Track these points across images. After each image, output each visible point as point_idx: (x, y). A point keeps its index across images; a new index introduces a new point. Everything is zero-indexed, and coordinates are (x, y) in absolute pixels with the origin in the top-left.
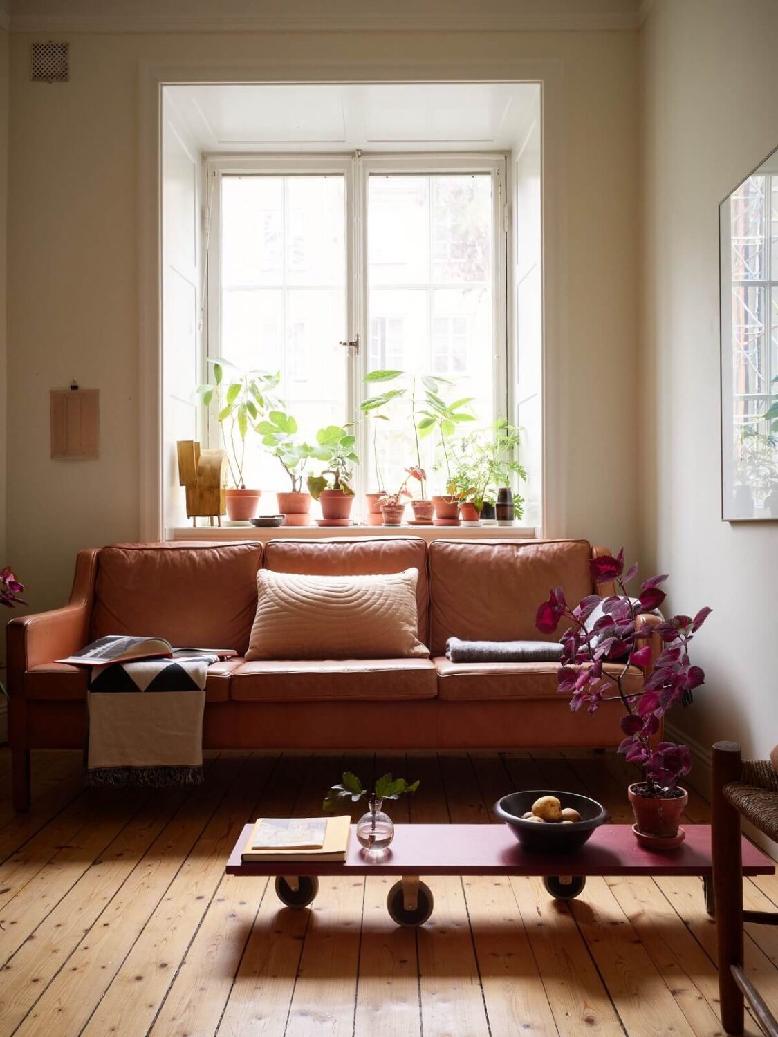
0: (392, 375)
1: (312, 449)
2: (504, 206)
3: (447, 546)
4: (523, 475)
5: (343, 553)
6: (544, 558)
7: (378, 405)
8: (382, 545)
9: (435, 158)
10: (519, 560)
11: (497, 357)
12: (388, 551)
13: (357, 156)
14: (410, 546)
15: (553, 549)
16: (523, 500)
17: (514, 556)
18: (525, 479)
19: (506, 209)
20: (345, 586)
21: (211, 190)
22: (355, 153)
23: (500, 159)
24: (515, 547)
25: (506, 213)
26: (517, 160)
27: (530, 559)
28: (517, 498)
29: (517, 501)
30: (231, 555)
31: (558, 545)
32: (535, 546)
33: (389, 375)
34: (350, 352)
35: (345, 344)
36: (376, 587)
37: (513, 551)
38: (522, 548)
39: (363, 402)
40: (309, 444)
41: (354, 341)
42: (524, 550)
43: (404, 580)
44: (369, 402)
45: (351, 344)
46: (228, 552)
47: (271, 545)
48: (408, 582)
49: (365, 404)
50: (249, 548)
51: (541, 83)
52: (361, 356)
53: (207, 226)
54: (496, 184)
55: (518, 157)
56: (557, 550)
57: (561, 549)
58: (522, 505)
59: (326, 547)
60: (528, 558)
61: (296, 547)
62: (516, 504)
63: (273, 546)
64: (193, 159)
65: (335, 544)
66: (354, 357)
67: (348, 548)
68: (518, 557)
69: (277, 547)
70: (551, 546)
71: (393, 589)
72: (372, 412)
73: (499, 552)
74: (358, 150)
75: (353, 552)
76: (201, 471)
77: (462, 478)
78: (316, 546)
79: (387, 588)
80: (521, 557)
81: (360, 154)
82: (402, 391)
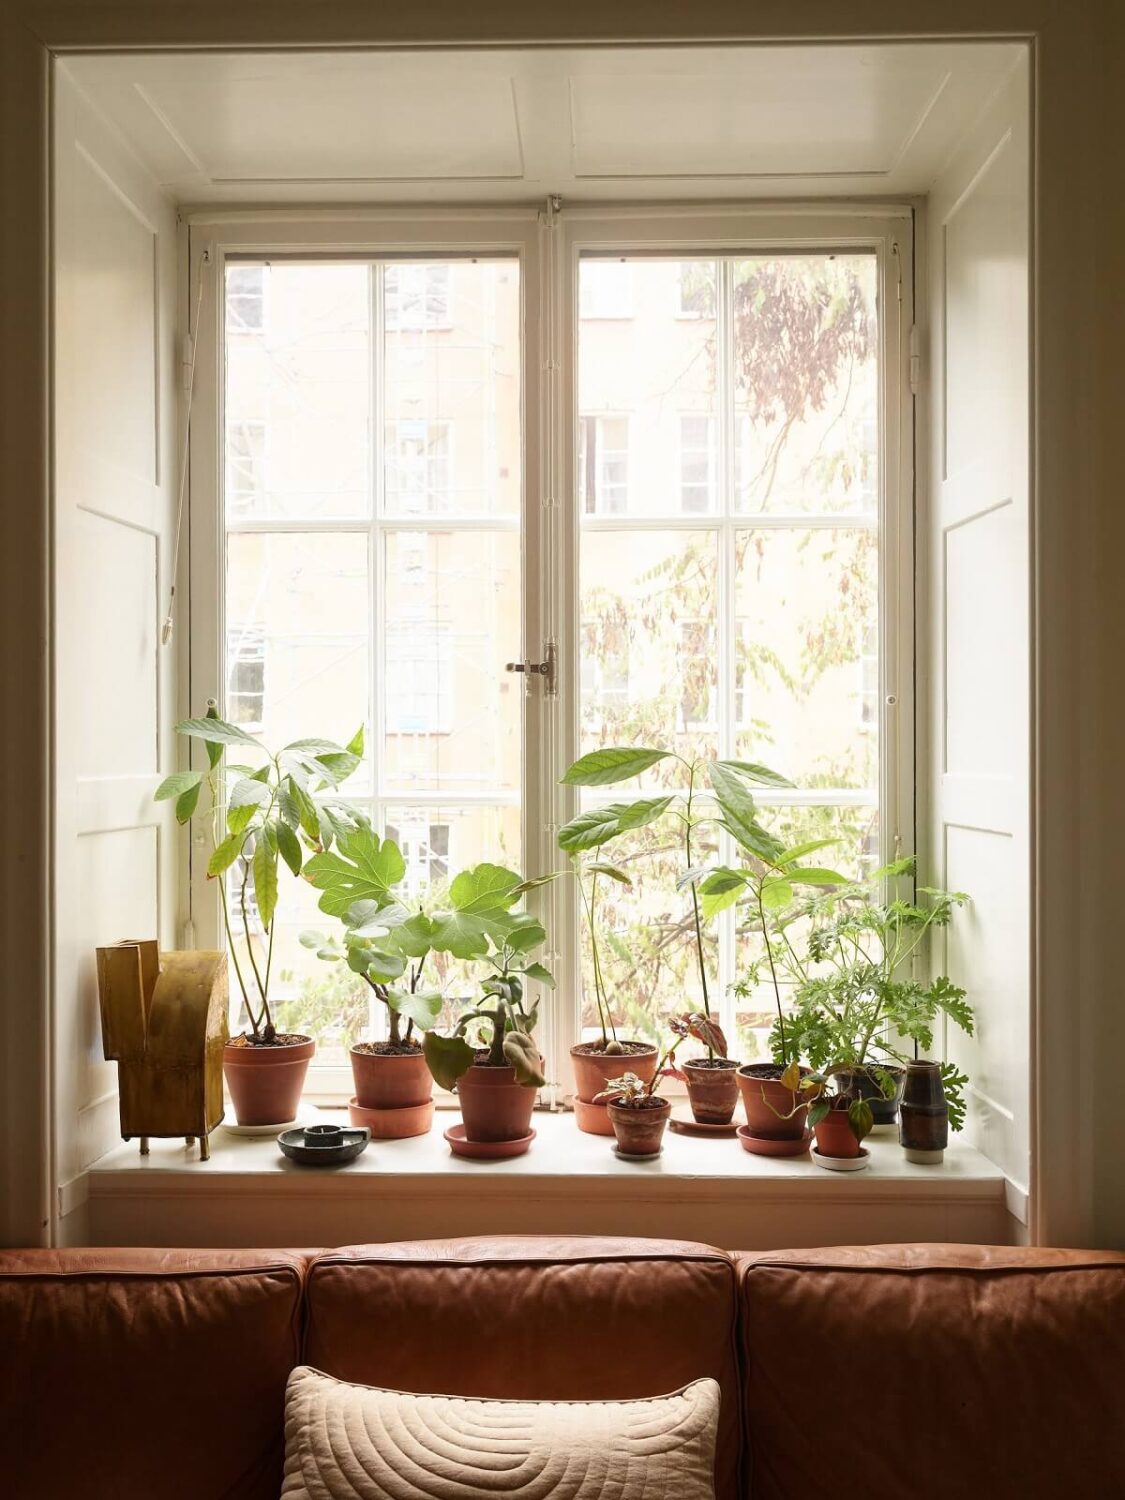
0: (636, 764)
1: (439, 925)
2: (910, 331)
3: (792, 1281)
4: (963, 1016)
5: (514, 1302)
6: (1052, 1323)
7: (600, 840)
8: (618, 1277)
9: (741, 214)
10: (983, 1327)
11: (891, 700)
12: (632, 1299)
13: (550, 210)
14: (692, 1285)
15: (1074, 1293)
16: (965, 1079)
17: (968, 1312)
18: (969, 1028)
19: (914, 341)
20: (518, 1464)
21: (199, 297)
22: (545, 203)
23: (899, 214)
24: (971, 1282)
25: (915, 349)
26: (946, 219)
27: (1014, 1326)
28: (950, 1076)
29: (949, 1083)
30: (218, 1307)
31: (1087, 1278)
32: (1026, 1279)
33: (630, 762)
34: (532, 687)
35: (520, 668)
36: (605, 1464)
37: (965, 1294)
38: (990, 1286)
39: (564, 827)
40: (433, 915)
41: (542, 662)
42: (995, 1291)
43: (681, 1433)
44: (579, 829)
45: (535, 668)
46: (210, 1295)
47: (325, 1273)
48: (691, 1443)
49: (569, 835)
50: (265, 1285)
51: (1030, 40)
52: (559, 698)
53: (189, 383)
54: (889, 277)
55: (949, 213)
56: (1086, 1296)
57: (1096, 1295)
58: (965, 1092)
59: (468, 1277)
60: (1008, 1321)
61: (389, 1279)
62: (947, 1090)
63: (330, 1278)
64: (152, 223)
65: (493, 1270)
66: (542, 700)
67: (526, 1284)
68: (980, 1315)
69: (339, 1280)
70: (1070, 1281)
71: (652, 1472)
72: (587, 858)
73: (929, 1300)
74: (553, 197)
75: (539, 1296)
76: (158, 1020)
77: (812, 1024)
78: (441, 1278)
79: (633, 1471)
80: (990, 1317)
81: (556, 206)
82: (660, 800)
